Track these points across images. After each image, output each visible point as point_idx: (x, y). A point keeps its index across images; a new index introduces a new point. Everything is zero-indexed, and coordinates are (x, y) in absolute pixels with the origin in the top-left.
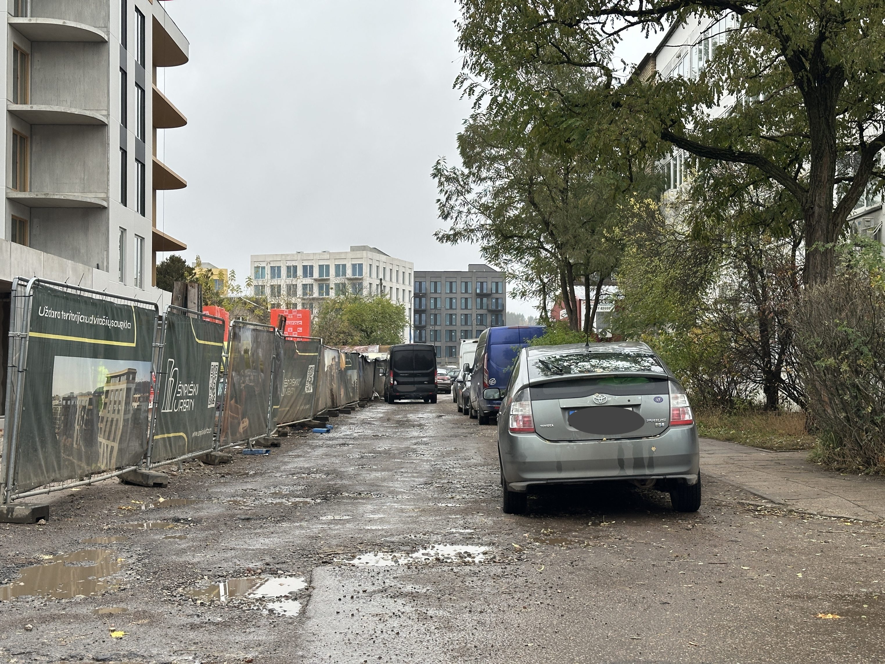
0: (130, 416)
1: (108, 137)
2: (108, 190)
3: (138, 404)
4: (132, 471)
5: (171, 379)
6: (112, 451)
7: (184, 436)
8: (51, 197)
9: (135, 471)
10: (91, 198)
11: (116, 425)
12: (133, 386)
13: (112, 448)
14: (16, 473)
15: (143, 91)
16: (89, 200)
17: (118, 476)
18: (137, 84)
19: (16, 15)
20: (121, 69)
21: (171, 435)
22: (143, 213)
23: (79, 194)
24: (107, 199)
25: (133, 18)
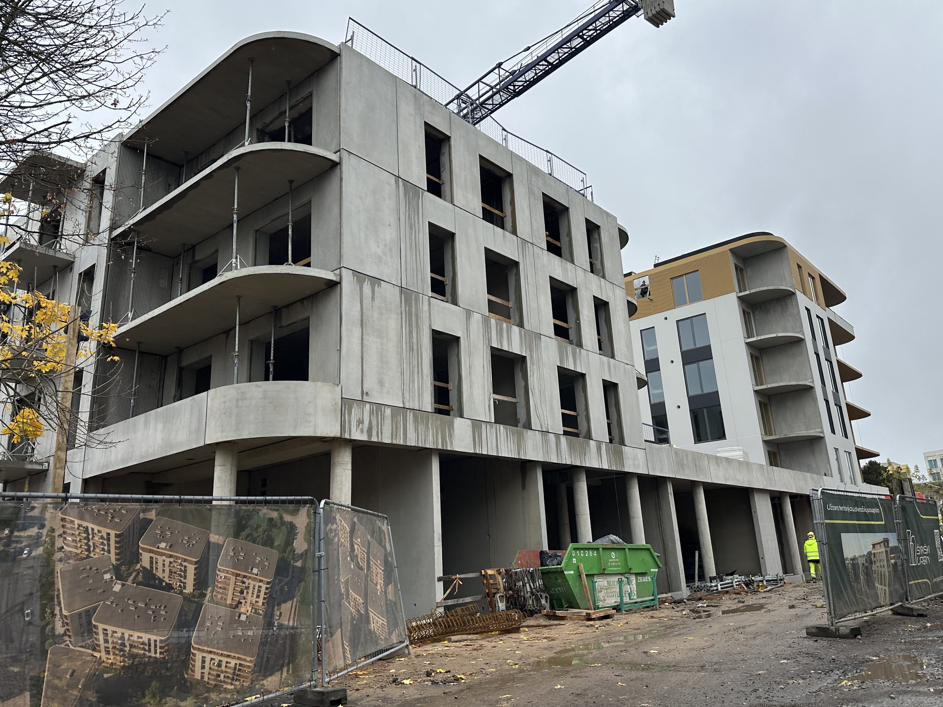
0: (891, 569)
1: (816, 394)
2: (822, 426)
3: (894, 561)
4: (899, 606)
5: (911, 543)
6: (885, 594)
7: (928, 581)
8: (789, 436)
9: (901, 606)
10: (813, 432)
11: (884, 576)
12: (889, 549)
13: (885, 590)
14: (834, 606)
15: (831, 363)
16: (812, 434)
17: (891, 610)
18: (826, 360)
19: (749, 338)
20: (815, 353)
21: (920, 581)
22: (846, 437)
23: (805, 432)
24: (822, 432)
25: (816, 322)
